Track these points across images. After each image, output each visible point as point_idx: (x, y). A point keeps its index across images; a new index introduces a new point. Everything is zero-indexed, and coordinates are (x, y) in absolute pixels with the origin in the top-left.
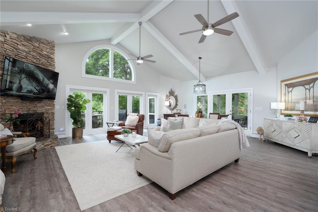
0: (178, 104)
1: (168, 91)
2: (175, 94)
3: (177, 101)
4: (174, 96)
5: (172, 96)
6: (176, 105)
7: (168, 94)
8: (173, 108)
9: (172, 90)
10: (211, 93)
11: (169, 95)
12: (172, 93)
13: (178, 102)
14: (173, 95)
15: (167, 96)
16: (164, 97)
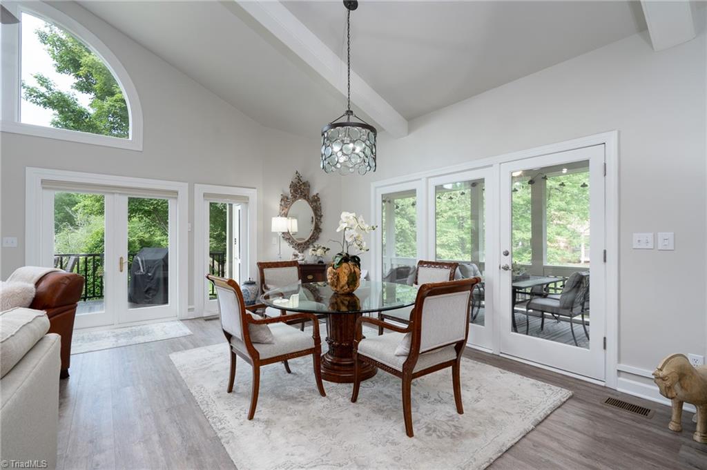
0: (321, 227)
1: (290, 183)
2: (314, 192)
3: (321, 216)
4: (308, 200)
5: (300, 198)
6: (317, 229)
7: (288, 191)
8: (305, 243)
9: (299, 178)
10: (428, 178)
11: (290, 196)
12: (300, 189)
13: (322, 219)
14: (305, 197)
15: (284, 199)
16: (276, 204)
